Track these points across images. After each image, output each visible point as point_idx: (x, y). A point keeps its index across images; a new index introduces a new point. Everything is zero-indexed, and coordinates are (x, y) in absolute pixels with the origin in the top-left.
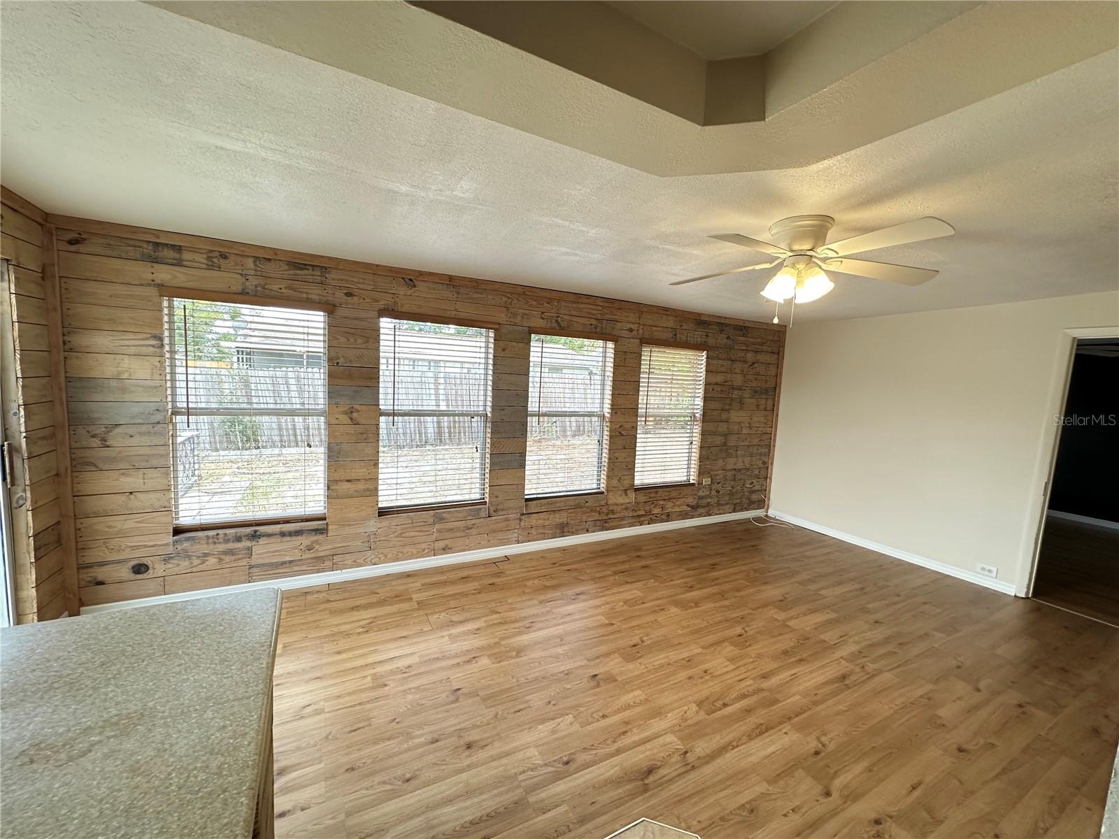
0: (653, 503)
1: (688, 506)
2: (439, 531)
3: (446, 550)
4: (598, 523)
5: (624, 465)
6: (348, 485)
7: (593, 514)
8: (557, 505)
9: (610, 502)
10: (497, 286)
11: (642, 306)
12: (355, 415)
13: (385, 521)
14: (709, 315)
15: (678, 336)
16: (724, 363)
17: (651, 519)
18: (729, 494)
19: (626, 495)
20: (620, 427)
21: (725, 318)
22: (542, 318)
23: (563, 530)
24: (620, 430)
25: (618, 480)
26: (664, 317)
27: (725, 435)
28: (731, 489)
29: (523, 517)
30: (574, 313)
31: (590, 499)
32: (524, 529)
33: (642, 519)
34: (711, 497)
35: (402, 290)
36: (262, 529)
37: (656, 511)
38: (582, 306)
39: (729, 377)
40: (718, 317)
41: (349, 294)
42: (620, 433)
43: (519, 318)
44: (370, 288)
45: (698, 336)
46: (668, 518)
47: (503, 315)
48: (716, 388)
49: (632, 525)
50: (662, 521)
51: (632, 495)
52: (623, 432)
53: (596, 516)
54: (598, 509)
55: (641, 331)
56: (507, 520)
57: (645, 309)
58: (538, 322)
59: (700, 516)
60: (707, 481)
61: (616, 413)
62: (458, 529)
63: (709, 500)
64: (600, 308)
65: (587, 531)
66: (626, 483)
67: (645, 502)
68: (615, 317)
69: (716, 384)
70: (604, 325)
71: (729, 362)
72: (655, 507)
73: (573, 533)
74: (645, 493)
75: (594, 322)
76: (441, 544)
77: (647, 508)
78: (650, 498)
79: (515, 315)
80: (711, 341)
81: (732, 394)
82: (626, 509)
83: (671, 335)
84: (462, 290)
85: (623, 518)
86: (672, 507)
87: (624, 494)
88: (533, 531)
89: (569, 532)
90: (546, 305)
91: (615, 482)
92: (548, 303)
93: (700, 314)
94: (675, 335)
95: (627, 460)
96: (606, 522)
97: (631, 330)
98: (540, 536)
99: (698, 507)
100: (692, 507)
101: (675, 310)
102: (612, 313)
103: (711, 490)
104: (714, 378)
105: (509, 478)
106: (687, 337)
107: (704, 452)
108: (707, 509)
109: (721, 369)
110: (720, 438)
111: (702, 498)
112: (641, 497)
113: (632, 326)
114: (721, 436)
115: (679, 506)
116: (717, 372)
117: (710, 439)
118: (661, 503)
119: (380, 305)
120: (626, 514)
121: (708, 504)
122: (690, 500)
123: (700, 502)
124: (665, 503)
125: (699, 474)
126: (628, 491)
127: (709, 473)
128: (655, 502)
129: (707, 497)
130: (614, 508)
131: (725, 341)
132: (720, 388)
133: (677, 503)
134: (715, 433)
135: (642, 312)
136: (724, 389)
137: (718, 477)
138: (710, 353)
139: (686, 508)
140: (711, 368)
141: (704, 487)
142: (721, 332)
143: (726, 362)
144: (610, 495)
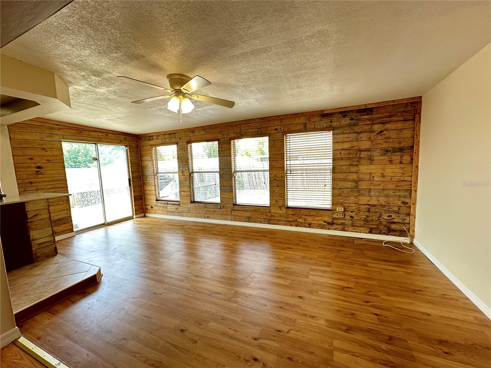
0: (298, 216)
1: (325, 222)
2: (206, 211)
3: (208, 217)
4: (266, 220)
5: (278, 195)
6: (183, 193)
7: (263, 215)
8: (246, 209)
9: (272, 211)
10: (216, 126)
11: (280, 117)
12: (184, 173)
13: (192, 205)
14: (331, 110)
15: (307, 126)
16: (350, 135)
17: (297, 224)
18: (364, 220)
19: (281, 209)
20: (274, 176)
21: (346, 107)
22: (234, 133)
23: (249, 220)
24: (275, 178)
25: (276, 202)
26: (297, 118)
27: (356, 182)
28: (366, 217)
29: (232, 211)
30: (247, 128)
31: (262, 209)
32: (233, 216)
33: (291, 223)
34: (345, 220)
35: (191, 135)
36: (169, 202)
37: (300, 220)
38: (251, 124)
39: (355, 144)
40: (339, 108)
41: (180, 139)
42: (275, 179)
43: (225, 135)
44: (184, 136)
45: (325, 122)
46: (310, 226)
47: (220, 135)
48: (343, 152)
49: (285, 225)
50: (305, 227)
51: (284, 210)
52: (276, 179)
53: (265, 217)
54: (265, 213)
55: (282, 129)
56: (227, 211)
57: (283, 117)
58: (232, 135)
59: (336, 229)
60: (340, 209)
61: (272, 170)
62: (211, 211)
63: (344, 221)
64: (259, 123)
65: (261, 222)
66: (280, 204)
67: (292, 215)
68: (267, 125)
69: (343, 149)
70: (262, 130)
71: (355, 135)
72: (300, 218)
73: (254, 222)
74: (292, 210)
75: (257, 130)
76: (206, 215)
77: (295, 218)
78: (296, 213)
79: (224, 134)
80: (334, 124)
81: (360, 154)
82: (281, 216)
83: (302, 127)
84: (207, 130)
85: (280, 221)
86: (312, 220)
87: (279, 209)
88: (236, 217)
89: (252, 221)
90: (235, 128)
91: (274, 202)
92: (236, 127)
93: (323, 111)
94: (306, 126)
95: (280, 192)
96: (270, 220)
97: (276, 129)
98: (240, 220)
99: (332, 224)
100: (328, 223)
101: (302, 113)
102: (265, 124)
103: (345, 215)
104: (340, 146)
105: (227, 195)
106: (315, 125)
107: (336, 191)
108: (342, 226)
109: (347, 140)
110: (351, 183)
111: (337, 219)
112: (290, 212)
113: (277, 127)
114: (352, 182)
115: (317, 221)
116: (343, 142)
117: (341, 184)
118: (304, 217)
119: (187, 140)
120: (281, 218)
121: (342, 224)
122: (326, 219)
123: (335, 221)
124: (306, 217)
125: (333, 204)
126: (282, 208)
127: (342, 204)
128: (300, 216)
129: (341, 219)
130: (274, 214)
131: (349, 121)
132: (347, 152)
133: (316, 219)
134: (345, 180)
135: (282, 119)
136: (351, 152)
137: (351, 208)
138: (336, 131)
139: (323, 223)
140: (338, 140)
141: (338, 212)
142: (344, 117)
143: (352, 134)
144: (271, 208)
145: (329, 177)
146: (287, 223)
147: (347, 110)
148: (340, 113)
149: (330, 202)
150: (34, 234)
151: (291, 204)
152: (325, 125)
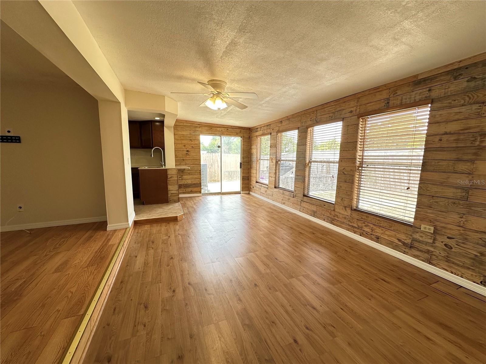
0: (364, 223)
1: (399, 240)
2: (284, 197)
3: (284, 204)
4: (329, 219)
5: (345, 192)
6: (271, 178)
7: (327, 213)
8: (313, 202)
9: (336, 210)
10: (297, 115)
11: (357, 95)
12: (272, 160)
13: (275, 190)
14: (431, 71)
15: (391, 102)
16: (463, 109)
17: (363, 233)
18: (474, 259)
19: (346, 210)
20: (343, 169)
21: (460, 62)
22: (311, 121)
23: (314, 214)
24: (344, 171)
25: (341, 200)
26: (378, 94)
27: (466, 190)
28: (479, 255)
29: (302, 202)
30: (323, 114)
31: (327, 204)
32: (302, 207)
33: (356, 230)
34: (435, 247)
35: (280, 125)
36: (262, 185)
37: (366, 229)
38: (326, 109)
39: (473, 123)
40: (446, 66)
41: (273, 130)
42: (343, 172)
43: (304, 123)
44: (276, 126)
45: (418, 93)
46: (378, 239)
47: (299, 124)
48: (445, 138)
49: (348, 230)
50: (372, 239)
51: (349, 212)
52: (344, 172)
53: (329, 215)
54: (330, 211)
55: (358, 110)
56: (298, 201)
57: (360, 96)
58: (309, 123)
59: (415, 256)
60: (427, 228)
61: (341, 161)
62: (287, 198)
63: (431, 249)
64: (334, 106)
65: (324, 220)
66: (346, 203)
67: (358, 219)
68: (342, 108)
69: (446, 133)
70: (336, 114)
71: (475, 107)
72: (366, 226)
73: (318, 218)
74: (359, 214)
75: (331, 115)
76: (283, 202)
77: (360, 224)
78: (362, 218)
79: (302, 123)
80: (435, 94)
81: (481, 142)
82: (345, 218)
83: (383, 104)
84: (291, 119)
85: (343, 223)
86: (382, 234)
87: (344, 209)
88: (304, 209)
89: (316, 216)
90: (312, 114)
91: (339, 200)
92: (313, 114)
93: (416, 76)
94: (388, 103)
95: (347, 189)
96: (333, 220)
97: (351, 112)
98: (306, 212)
99: (411, 247)
100: (404, 244)
101: (385, 85)
102: (340, 106)
103: (435, 239)
104: (442, 129)
105: (299, 185)
106: (402, 100)
107: (425, 200)
108: (426, 256)
109: (456, 117)
110: (454, 190)
111: (419, 242)
112: (355, 215)
113: (352, 109)
114: (456, 188)
115: (389, 236)
116: (447, 122)
117: (434, 189)
118: (372, 226)
119: (276, 130)
120: (345, 221)
121: (428, 252)
122: (403, 237)
123: (416, 244)
124: (375, 227)
125: (416, 218)
126: (347, 208)
127: (431, 222)
128: (366, 223)
129: (426, 243)
130: (338, 214)
131: (465, 84)
132: (453, 138)
133: (387, 233)
134: (442, 184)
135: (359, 98)
136: (462, 137)
137: (448, 231)
138: (436, 105)
139: (396, 241)
140: (439, 119)
141: (423, 232)
142: (455, 78)
143: (469, 107)
144: (336, 206)
145: (416, 176)
146: (350, 228)
147: (462, 65)
148: (448, 73)
149: (413, 215)
150: (170, 187)
152: (418, 98)
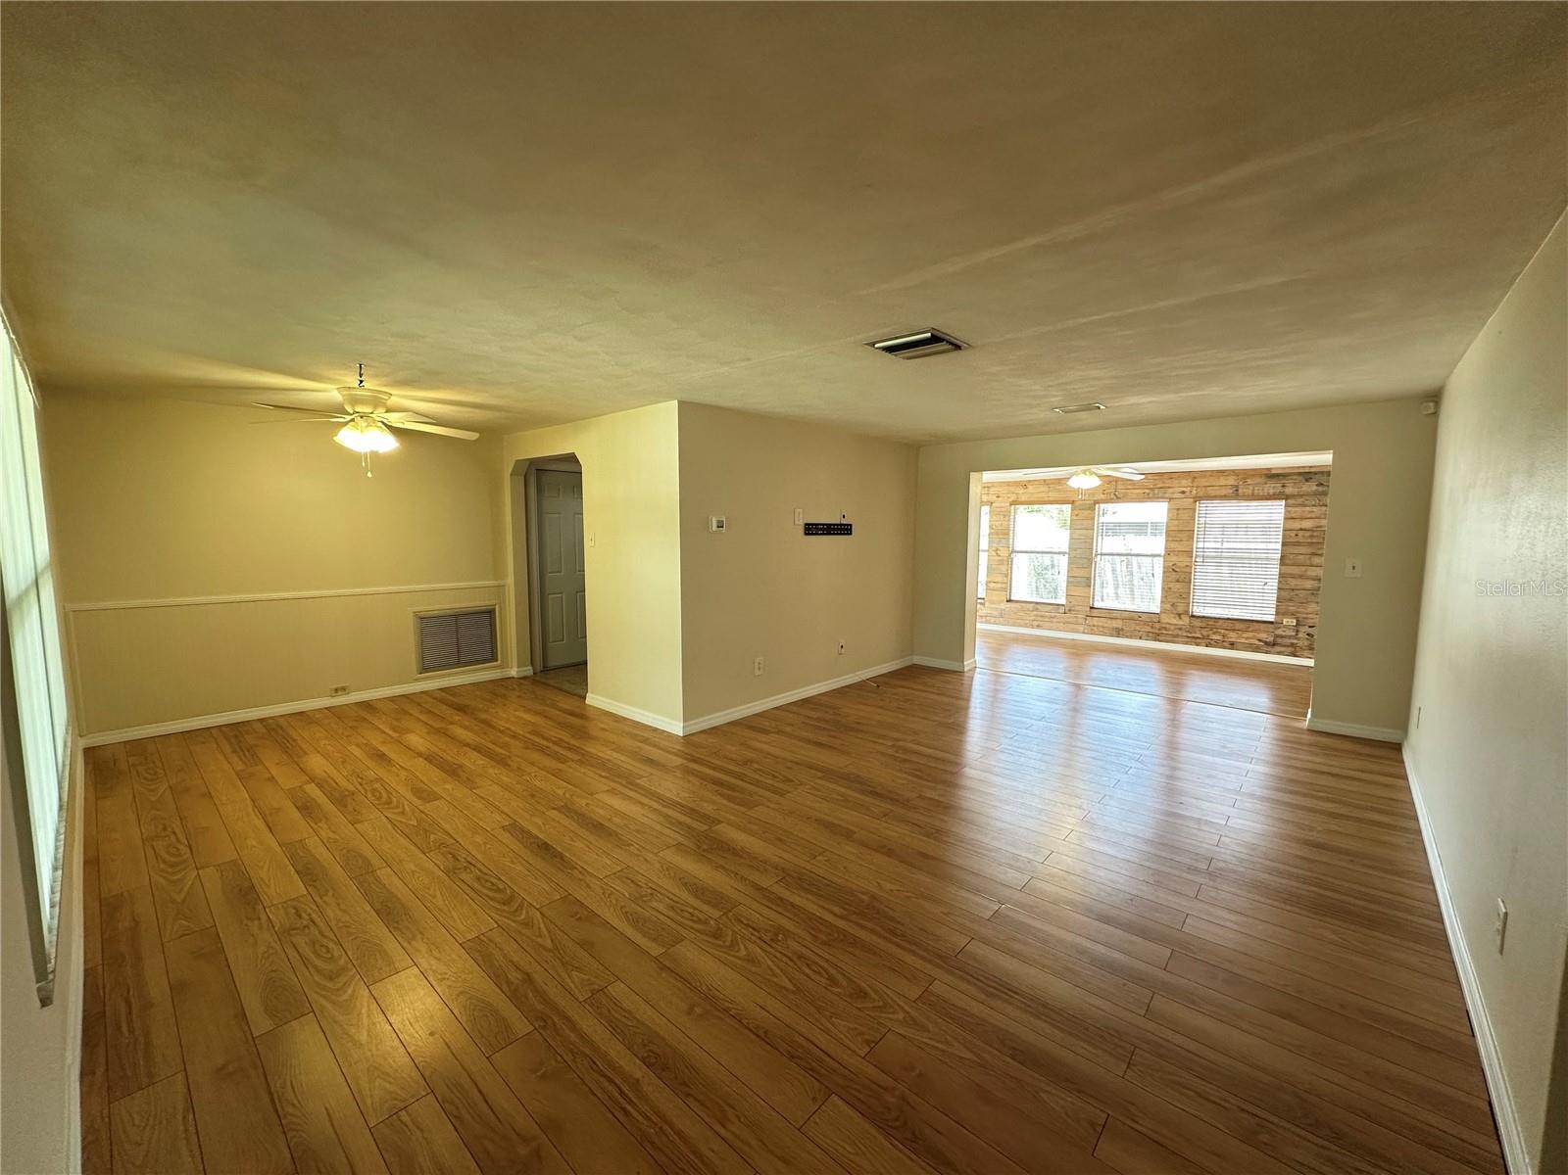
0: (1211, 630)
1: (1260, 640)
2: (1036, 616)
3: (1039, 627)
4: (1150, 635)
5: (1177, 595)
6: (994, 585)
7: (1146, 627)
8: (1114, 615)
9: (1163, 621)
11: (1192, 473)
13: (1009, 605)
14: (1284, 468)
15: (1240, 491)
16: (1315, 509)
17: (1210, 643)
19: (1180, 618)
20: (1173, 565)
21: (1311, 467)
22: (1103, 494)
23: (1119, 633)
25: (1172, 606)
26: (1222, 478)
29: (1087, 618)
30: (1129, 487)
31: (1144, 616)
32: (1089, 625)
33: (1198, 641)
34: (1298, 639)
35: (1021, 491)
37: (1215, 637)
40: (1299, 468)
41: (998, 497)
42: (1173, 569)
43: (1087, 496)
44: (1006, 492)
45: (1272, 487)
46: (1232, 646)
48: (1301, 533)
49: (1186, 643)
50: (1224, 648)
51: (1187, 620)
52: (1176, 569)
53: (1149, 629)
54: (1150, 624)
55: (1194, 492)
56: (1076, 617)
57: (1197, 475)
58: (1100, 496)
59: (1279, 653)
60: (1292, 622)
61: (1169, 554)
62: (1046, 617)
63: (1295, 641)
65: (1141, 638)
66: (1180, 609)
67: (1201, 628)
68: (1167, 485)
69: (1301, 529)
70: (1156, 492)
71: (1323, 508)
72: (1214, 633)
73: (1127, 637)
74: (1202, 620)
75: (1146, 491)
76: (1035, 623)
77: (1205, 633)
78: (1207, 625)
80: (1289, 490)
82: (1180, 629)
83: (1229, 491)
84: (1052, 486)
85: (1177, 636)
86: (1237, 638)
87: (1177, 618)
88: (1095, 628)
89: (1123, 635)
90: (1106, 485)
91: (1168, 606)
93: (1269, 469)
94: (1237, 490)
95: (1181, 591)
96: (1158, 636)
97: (1183, 492)
98: (1100, 633)
99: (1274, 645)
100: (1266, 643)
101: (1233, 471)
102: (1164, 483)
103: (1297, 631)
104: (1297, 525)
105: (1080, 591)
106: (1254, 490)
107: (1284, 594)
108: (1290, 649)
109: (1310, 516)
110: (1313, 582)
111: (1282, 637)
112: (1197, 623)
113: (1184, 489)
114: (1314, 580)
115: (1247, 638)
116: (1302, 518)
117: (1293, 582)
118: (1223, 631)
119: (1011, 500)
120: (1180, 633)
121: (1292, 645)
122: (1263, 636)
123: (1279, 640)
124: (1227, 632)
125: (1277, 613)
126: (1182, 616)
127: (1293, 615)
128: (1215, 630)
129: (1290, 637)
130: (1168, 626)
131: (1314, 488)
132: (1308, 534)
133: (1244, 635)
134: (1301, 577)
135: (1195, 478)
136: (1315, 534)
137: (1309, 621)
138: (1290, 501)
139: (1257, 642)
140: (1294, 515)
141: (1285, 626)
142: (1307, 480)
143: (1319, 508)
144: (1163, 616)
145: (1275, 571)
146: (1189, 640)
147: (1313, 470)
148: (1300, 474)
149: (1273, 611)
151: (1198, 611)
152: (1271, 491)
